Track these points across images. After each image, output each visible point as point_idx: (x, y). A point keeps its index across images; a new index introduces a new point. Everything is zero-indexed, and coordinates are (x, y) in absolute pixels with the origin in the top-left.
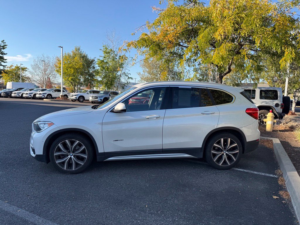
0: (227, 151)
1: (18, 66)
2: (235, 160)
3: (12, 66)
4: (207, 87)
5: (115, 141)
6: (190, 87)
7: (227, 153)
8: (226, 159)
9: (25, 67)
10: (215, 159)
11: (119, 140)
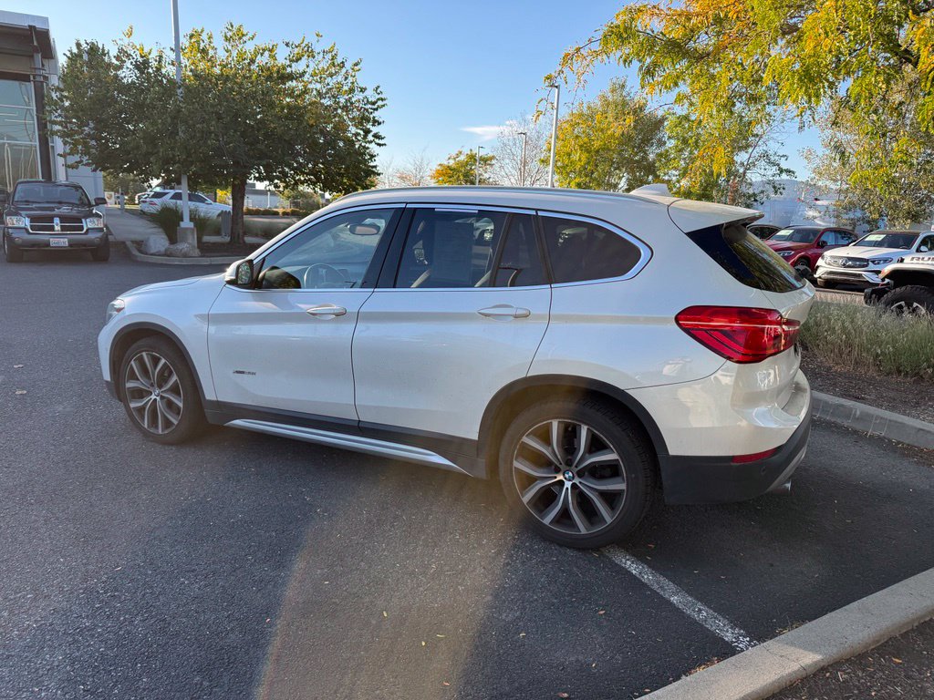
0: (580, 474)
1: (474, 152)
2: (609, 520)
3: (461, 153)
4: (537, 210)
5: (238, 372)
6: (474, 210)
7: (577, 481)
8: (571, 506)
9: (491, 154)
10: (526, 494)
11: (249, 373)
